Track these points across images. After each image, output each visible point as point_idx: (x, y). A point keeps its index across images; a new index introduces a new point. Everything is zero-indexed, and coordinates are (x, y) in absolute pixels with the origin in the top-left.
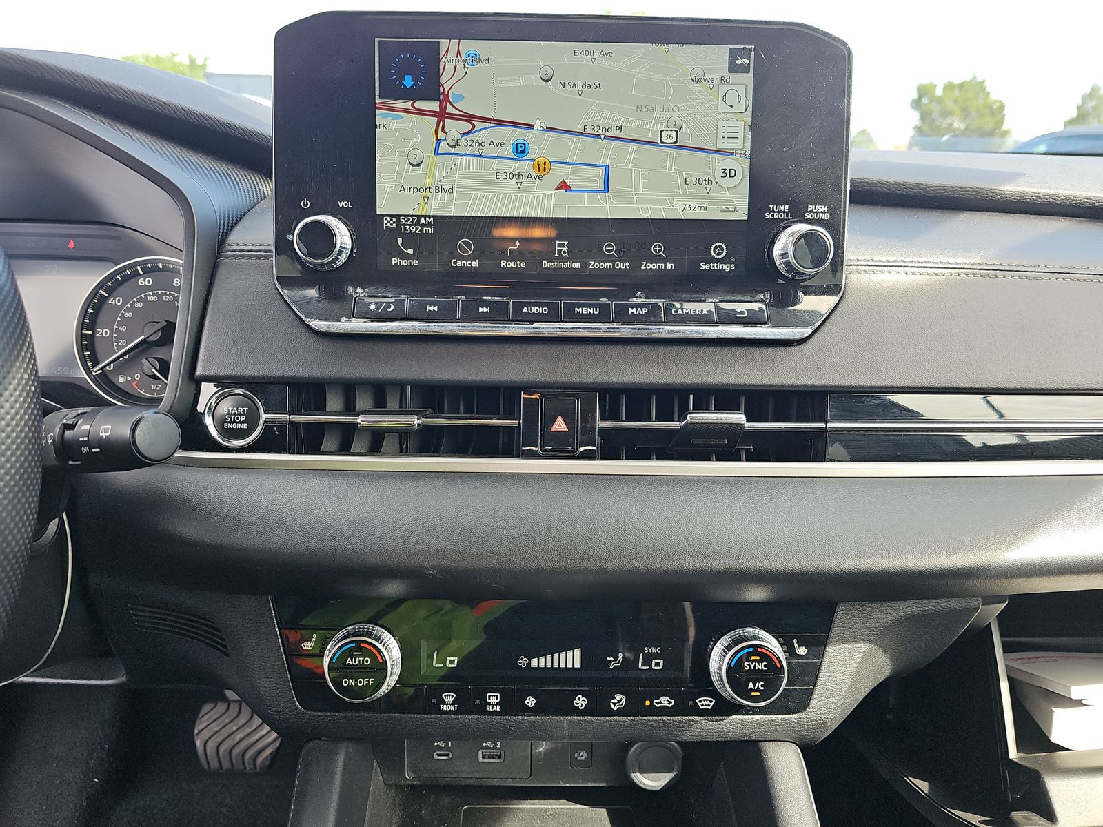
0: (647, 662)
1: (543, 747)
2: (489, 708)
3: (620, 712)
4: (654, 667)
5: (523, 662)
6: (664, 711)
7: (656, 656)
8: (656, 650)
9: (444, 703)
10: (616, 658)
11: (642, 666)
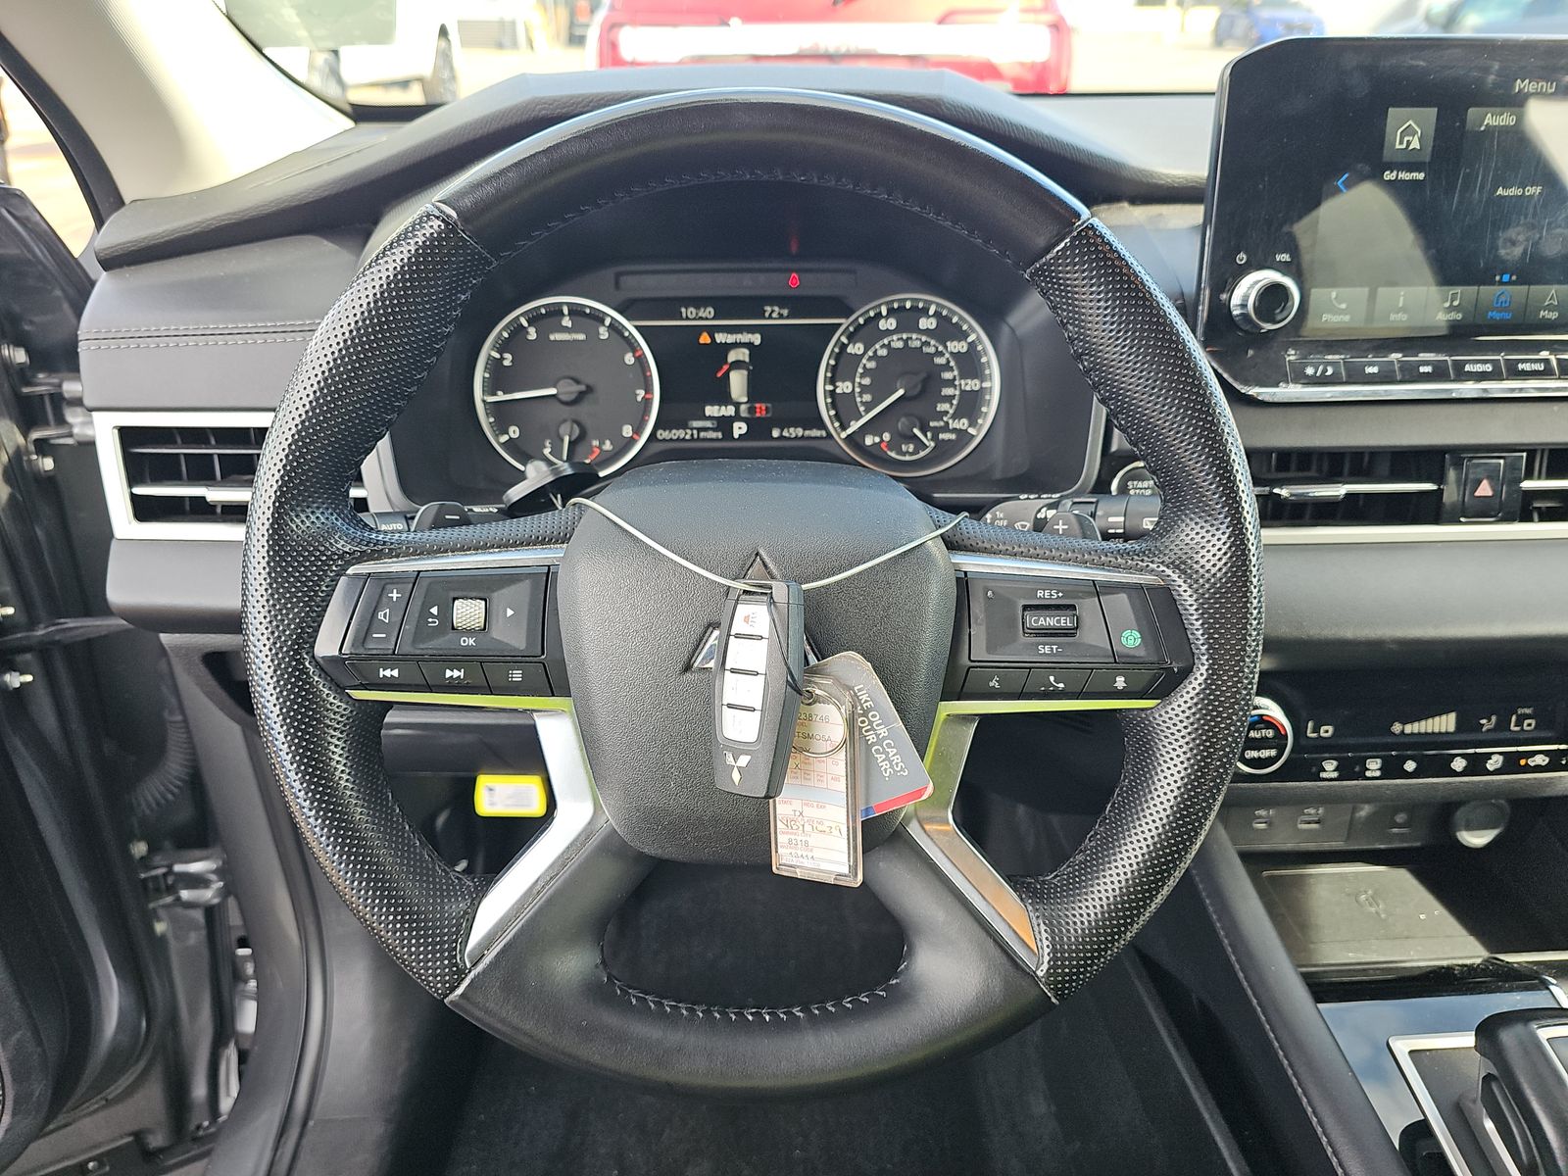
0: (1519, 723)
1: (1365, 811)
2: (1368, 774)
3: (1497, 772)
4: (1526, 728)
5: (1397, 728)
6: (1538, 769)
7: (1528, 717)
8: (1528, 711)
9: (1324, 771)
10: (1489, 720)
11: (1516, 726)
